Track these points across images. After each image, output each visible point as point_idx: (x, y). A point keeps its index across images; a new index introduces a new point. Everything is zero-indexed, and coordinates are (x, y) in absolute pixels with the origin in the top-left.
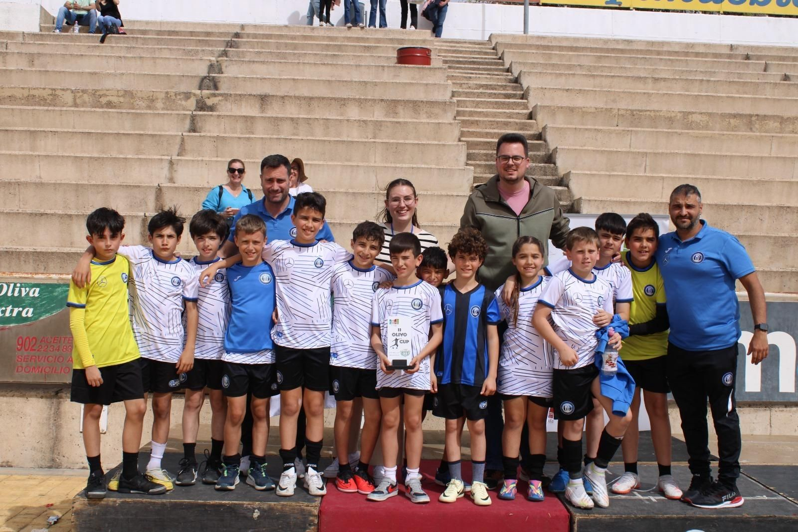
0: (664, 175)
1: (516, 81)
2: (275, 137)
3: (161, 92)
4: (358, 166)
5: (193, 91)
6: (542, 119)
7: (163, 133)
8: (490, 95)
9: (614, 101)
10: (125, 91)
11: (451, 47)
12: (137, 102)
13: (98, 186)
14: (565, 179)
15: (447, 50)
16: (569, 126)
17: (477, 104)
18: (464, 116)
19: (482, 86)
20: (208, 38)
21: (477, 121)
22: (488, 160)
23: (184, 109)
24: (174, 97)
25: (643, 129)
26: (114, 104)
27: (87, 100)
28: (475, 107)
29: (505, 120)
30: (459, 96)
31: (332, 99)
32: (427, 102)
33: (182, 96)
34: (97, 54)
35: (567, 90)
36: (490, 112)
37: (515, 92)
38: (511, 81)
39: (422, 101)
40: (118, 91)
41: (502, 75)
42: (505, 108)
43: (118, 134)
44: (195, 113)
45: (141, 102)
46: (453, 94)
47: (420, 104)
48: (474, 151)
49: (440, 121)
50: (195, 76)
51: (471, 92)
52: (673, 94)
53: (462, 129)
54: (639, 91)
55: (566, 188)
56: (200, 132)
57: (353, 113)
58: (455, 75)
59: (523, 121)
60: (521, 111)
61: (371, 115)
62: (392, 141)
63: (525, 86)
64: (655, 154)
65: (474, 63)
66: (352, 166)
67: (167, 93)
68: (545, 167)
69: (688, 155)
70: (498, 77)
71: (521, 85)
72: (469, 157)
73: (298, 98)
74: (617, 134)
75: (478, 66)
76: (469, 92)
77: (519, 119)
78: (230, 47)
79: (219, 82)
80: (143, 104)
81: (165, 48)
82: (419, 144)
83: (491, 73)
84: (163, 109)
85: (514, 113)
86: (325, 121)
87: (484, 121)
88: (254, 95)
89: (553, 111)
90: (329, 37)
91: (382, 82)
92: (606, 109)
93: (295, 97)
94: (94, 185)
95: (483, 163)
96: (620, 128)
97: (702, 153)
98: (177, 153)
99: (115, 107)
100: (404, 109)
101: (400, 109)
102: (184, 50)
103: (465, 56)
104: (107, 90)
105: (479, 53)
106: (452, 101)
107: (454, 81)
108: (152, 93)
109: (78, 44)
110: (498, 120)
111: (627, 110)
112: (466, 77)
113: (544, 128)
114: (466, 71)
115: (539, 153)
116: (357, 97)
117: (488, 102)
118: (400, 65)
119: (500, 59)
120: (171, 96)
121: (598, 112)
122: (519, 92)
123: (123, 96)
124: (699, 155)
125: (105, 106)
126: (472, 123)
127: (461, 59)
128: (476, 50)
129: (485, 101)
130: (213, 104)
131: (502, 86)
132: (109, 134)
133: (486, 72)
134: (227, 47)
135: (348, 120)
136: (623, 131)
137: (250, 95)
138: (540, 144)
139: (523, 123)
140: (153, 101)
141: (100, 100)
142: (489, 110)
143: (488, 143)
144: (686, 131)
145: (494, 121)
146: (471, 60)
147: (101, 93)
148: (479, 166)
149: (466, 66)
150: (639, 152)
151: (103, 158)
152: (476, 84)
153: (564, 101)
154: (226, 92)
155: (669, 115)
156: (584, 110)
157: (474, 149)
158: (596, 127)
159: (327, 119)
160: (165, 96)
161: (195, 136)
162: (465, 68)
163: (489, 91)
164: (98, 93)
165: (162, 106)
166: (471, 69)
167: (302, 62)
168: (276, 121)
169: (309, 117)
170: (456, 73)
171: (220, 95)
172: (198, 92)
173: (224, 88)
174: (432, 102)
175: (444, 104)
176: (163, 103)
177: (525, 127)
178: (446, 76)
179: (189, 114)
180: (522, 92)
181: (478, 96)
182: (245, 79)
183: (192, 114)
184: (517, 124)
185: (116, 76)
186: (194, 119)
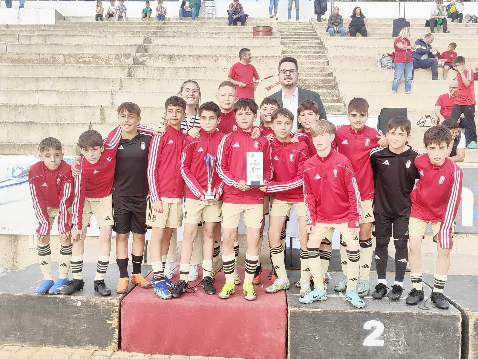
1: (321, 43)
2: (174, 78)
3: (113, 54)
5: (131, 54)
6: (334, 65)
7: (111, 77)
8: (305, 52)
10: (93, 54)
11: (288, 26)
12: (100, 61)
16: (349, 68)
19: (301, 47)
20: (147, 25)
23: (126, 64)
24: (120, 58)
26: (87, 62)
27: (72, 60)
29: (312, 66)
30: (287, 53)
31: (211, 56)
32: (266, 57)
33: (125, 57)
34: (81, 35)
35: (351, 47)
37: (319, 50)
38: (319, 44)
39: (263, 56)
40: (89, 54)
41: (315, 41)
42: (313, 60)
43: (84, 78)
46: (283, 53)
47: (262, 58)
50: (135, 46)
51: (294, 51)
56: (133, 76)
57: (222, 64)
58: (286, 41)
60: (322, 61)
65: (299, 35)
67: (116, 55)
70: (311, 42)
71: (325, 46)
73: (191, 56)
75: (301, 37)
76: (292, 51)
77: (321, 65)
78: (160, 30)
79: (149, 48)
80: (103, 62)
83: (308, 40)
85: (318, 62)
86: (205, 69)
88: (166, 55)
89: (340, 60)
93: (189, 56)
94: (65, 106)
98: (118, 88)
99: (87, 64)
102: (132, 32)
103: (295, 31)
105: (304, 29)
106: (281, 56)
107: (285, 45)
108: (108, 56)
112: (293, 43)
114: (293, 40)
116: (226, 55)
118: (255, 37)
119: (315, 32)
122: (322, 50)
123: (92, 57)
125: (82, 63)
127: (292, 33)
130: (143, 61)
131: (313, 47)
132: (80, 78)
133: (305, 40)
134: (158, 29)
135: (218, 68)
137: (164, 55)
139: (323, 67)
140: (108, 60)
141: (79, 60)
147: (80, 56)
151: (73, 91)
152: (298, 46)
153: (348, 53)
154: (151, 54)
156: (359, 58)
158: (366, 68)
160: (115, 57)
162: (294, 38)
163: (305, 50)
164: (78, 56)
165: (114, 63)
166: (297, 38)
167: (196, 36)
168: (177, 69)
169: (196, 67)
170: (287, 41)
171: (147, 56)
172: (134, 54)
173: (151, 51)
174: (269, 57)
175: (275, 58)
176: (115, 61)
177: (324, 70)
178: (280, 42)
179: (128, 67)
180: (325, 50)
181: (298, 53)
182: (162, 46)
183: (130, 66)
184: (319, 68)
185: (90, 46)
186: (130, 70)
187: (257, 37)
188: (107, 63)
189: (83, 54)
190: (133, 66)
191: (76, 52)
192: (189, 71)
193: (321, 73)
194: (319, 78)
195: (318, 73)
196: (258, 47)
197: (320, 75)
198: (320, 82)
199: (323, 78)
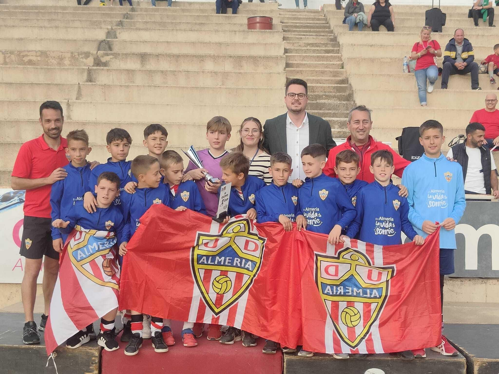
0: (435, 108)
1: (335, 39)
2: (147, 85)
3: (68, 52)
4: (205, 106)
5: (91, 52)
6: (350, 69)
7: (66, 83)
8: (314, 51)
10: (42, 52)
12: (51, 60)
13: (12, 122)
15: (289, 18)
16: (368, 73)
17: (304, 58)
19: (309, 45)
20: (110, 12)
21: (301, 71)
23: (85, 65)
24: (77, 56)
26: (34, 62)
27: (14, 59)
28: (302, 61)
29: (323, 69)
30: (291, 52)
31: (194, 56)
32: (264, 57)
33: (83, 56)
34: (25, 25)
35: (371, 46)
36: (312, 64)
37: (332, 49)
38: (332, 40)
39: (260, 57)
40: (36, 52)
41: (327, 36)
42: (324, 61)
43: (32, 84)
45: (54, 60)
46: (286, 51)
47: (259, 59)
49: (272, 72)
50: (95, 41)
51: (300, 50)
56: (95, 82)
57: (209, 66)
60: (335, 63)
61: (223, 68)
62: (233, 87)
63: (340, 43)
65: (307, 27)
66: (200, 106)
67: (72, 53)
68: (347, 104)
70: (322, 37)
71: (339, 42)
73: (169, 56)
74: (405, 78)
75: (310, 30)
76: (298, 50)
77: (334, 68)
78: (127, 19)
79: (113, 45)
80: (55, 62)
81: (76, 20)
83: (318, 34)
84: (70, 65)
85: (330, 64)
86: (187, 73)
88: (137, 54)
89: (358, 61)
90: (200, 10)
91: (233, 43)
92: (399, 59)
93: (166, 55)
94: (9, 121)
98: (75, 97)
99: (34, 64)
100: (246, 63)
101: (244, 63)
102: (91, 21)
103: (301, 22)
105: (313, 19)
106: (283, 56)
107: (289, 41)
108: (61, 54)
109: (12, 18)
110: (317, 69)
112: (297, 38)
114: (300, 33)
115: (344, 94)
116: (212, 55)
117: (312, 56)
118: (250, 30)
119: (328, 23)
120: (75, 55)
121: (393, 61)
122: (335, 49)
123: (40, 56)
125: (27, 63)
127: (298, 25)
128: (311, 17)
129: (310, 56)
130: (106, 61)
131: (324, 44)
132: (25, 84)
133: (315, 34)
134: (124, 18)
135: (203, 72)
136: (410, 75)
137: (133, 54)
138: (346, 87)
139: (336, 71)
140: (62, 59)
141: (23, 59)
142: (312, 62)
146: (306, 25)
147: (24, 54)
149: (301, 29)
151: (18, 101)
152: (305, 43)
154: (116, 52)
156: (381, 60)
159: (188, 71)
160: (71, 56)
161: (89, 85)
162: (300, 31)
163: (313, 48)
164: (22, 54)
165: (69, 63)
166: (304, 31)
167: (175, 29)
168: (151, 73)
169: (175, 70)
170: (291, 35)
171: (112, 54)
172: (95, 52)
173: (116, 49)
174: (268, 57)
175: (276, 59)
176: (70, 61)
177: (337, 75)
178: (282, 37)
179: (87, 69)
180: (339, 48)
181: (305, 52)
182: (131, 42)
183: (90, 68)
184: (331, 72)
185: (37, 41)
186: (90, 73)
187: (253, 30)
188: (59, 64)
189: (29, 51)
190: (95, 68)
191: (18, 49)
192: (166, 75)
193: (333, 78)
194: (330, 85)
195: (330, 78)
196: (254, 44)
197: (332, 82)
198: (332, 91)
199: (336, 85)
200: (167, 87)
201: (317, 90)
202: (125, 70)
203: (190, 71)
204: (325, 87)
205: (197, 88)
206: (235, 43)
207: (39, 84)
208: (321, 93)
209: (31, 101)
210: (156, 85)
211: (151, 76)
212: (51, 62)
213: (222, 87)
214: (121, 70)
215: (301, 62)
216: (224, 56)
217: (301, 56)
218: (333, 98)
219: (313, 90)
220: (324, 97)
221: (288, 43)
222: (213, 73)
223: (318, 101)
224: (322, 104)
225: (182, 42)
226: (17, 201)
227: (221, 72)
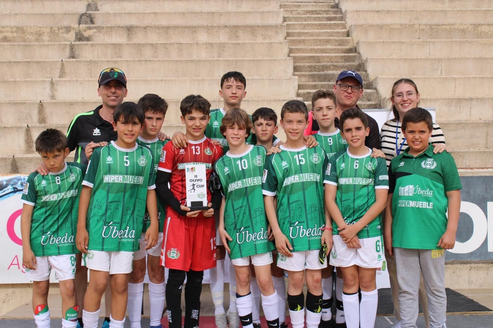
0: (456, 76)
1: (336, 6)
2: (137, 59)
3: (47, 27)
4: (203, 80)
5: (72, 26)
6: (356, 36)
7: (47, 60)
8: (315, 19)
9: (417, 18)
10: (17, 28)
12: (28, 36)
14: (374, 84)
16: (378, 41)
17: (305, 26)
18: (293, 37)
19: (309, 12)
21: (303, 40)
22: (311, 71)
23: (66, 41)
24: (57, 31)
25: (439, 40)
26: (9, 39)
28: (303, 29)
29: (327, 38)
30: (290, 20)
31: (185, 27)
32: (262, 26)
33: (64, 30)
35: (378, 12)
36: (314, 32)
37: (335, 16)
38: (333, 7)
39: (258, 26)
40: (12, 28)
42: (327, 29)
44: (73, 43)
45: (31, 36)
46: (285, 19)
47: (257, 28)
48: (300, 64)
49: (272, 41)
50: (75, 14)
51: (300, 18)
52: (465, 11)
53: (290, 47)
54: (437, 9)
55: (375, 91)
56: (78, 58)
57: (203, 37)
58: (287, 4)
59: (341, 38)
60: (340, 31)
61: (218, 39)
62: (232, 59)
63: (343, 10)
64: (449, 59)
66: (198, 80)
67: (51, 28)
69: (477, 59)
70: (322, 4)
71: (341, 9)
72: (296, 69)
73: (158, 28)
74: (417, 45)
76: (297, 17)
77: (339, 37)
79: (95, 17)
80: (32, 38)
82: (254, 60)
84: (49, 41)
85: (334, 33)
86: (178, 45)
87: (309, 40)
88: (122, 27)
89: (365, 28)
91: (226, 12)
92: (409, 25)
93: (155, 27)
95: (307, 73)
96: (421, 40)
97: (488, 56)
98: (58, 76)
99: (10, 41)
100: (243, 33)
101: (240, 33)
104: (3, 27)
106: (283, 24)
107: (286, 9)
108: (39, 29)
110: (320, 38)
111: (426, 25)
112: (296, 6)
113: (358, 43)
115: (353, 64)
116: (205, 25)
117: (313, 24)
120: (54, 30)
121: (403, 27)
122: (338, 16)
123: (16, 32)
124: (486, 58)
125: (2, 40)
126: (300, 42)
129: (311, 24)
130: (89, 36)
131: (325, 11)
133: (313, 1)
135: (197, 44)
136: (423, 42)
137: (119, 27)
138: (355, 56)
139: (342, 40)
140: (40, 35)
142: (315, 31)
143: (312, 57)
144: (476, 40)
145: (317, 39)
148: (304, 76)
150: (435, 59)
152: (304, 11)
153: (375, 20)
154: (99, 25)
155: (462, 27)
156: (391, 26)
157: (301, 63)
158: (401, 40)
159: (180, 44)
160: (50, 31)
161: (72, 61)
163: (314, 16)
165: (48, 38)
168: (139, 47)
169: (166, 43)
170: (288, 2)
171: (95, 28)
172: (76, 26)
173: (98, 22)
174: (266, 26)
175: (276, 27)
176: (49, 36)
177: (343, 44)
178: (279, 4)
179: (69, 44)
180: (341, 15)
181: (305, 20)
182: (115, 14)
183: (72, 43)
184: (336, 41)
185: (11, 16)
186: (72, 48)
190: (78, 43)
192: (156, 48)
193: (339, 47)
194: (337, 55)
195: (336, 47)
196: (249, 12)
197: (338, 51)
198: (339, 60)
199: (343, 54)
200: (159, 60)
201: (323, 61)
202: (111, 44)
203: (183, 43)
204: (331, 57)
205: (192, 61)
206: (229, 12)
207: (18, 62)
208: (329, 63)
209: (10, 81)
210: (146, 59)
211: (140, 50)
212: (28, 38)
213: (220, 59)
214: (106, 44)
215: (303, 31)
216: (219, 26)
217: (301, 24)
218: (342, 68)
219: (319, 60)
220: (332, 67)
221: (286, 11)
222: (208, 45)
223: (325, 72)
224: (331, 75)
225: (171, 13)
226: (10, 191)
227: (216, 43)
